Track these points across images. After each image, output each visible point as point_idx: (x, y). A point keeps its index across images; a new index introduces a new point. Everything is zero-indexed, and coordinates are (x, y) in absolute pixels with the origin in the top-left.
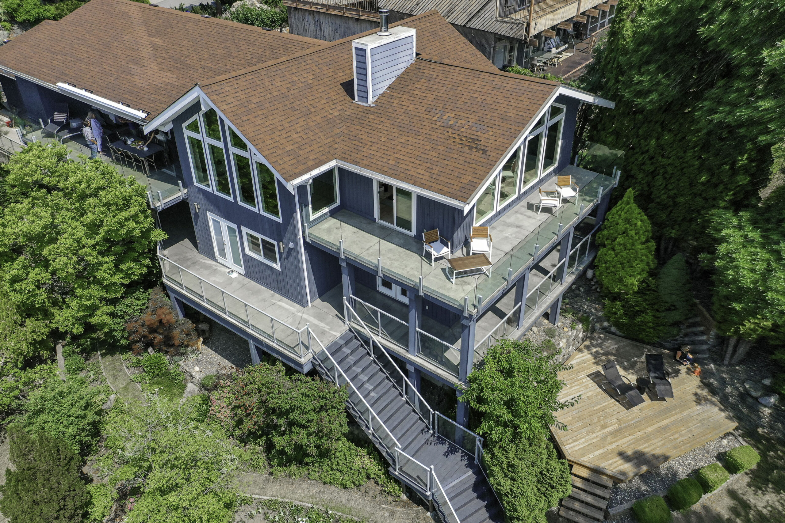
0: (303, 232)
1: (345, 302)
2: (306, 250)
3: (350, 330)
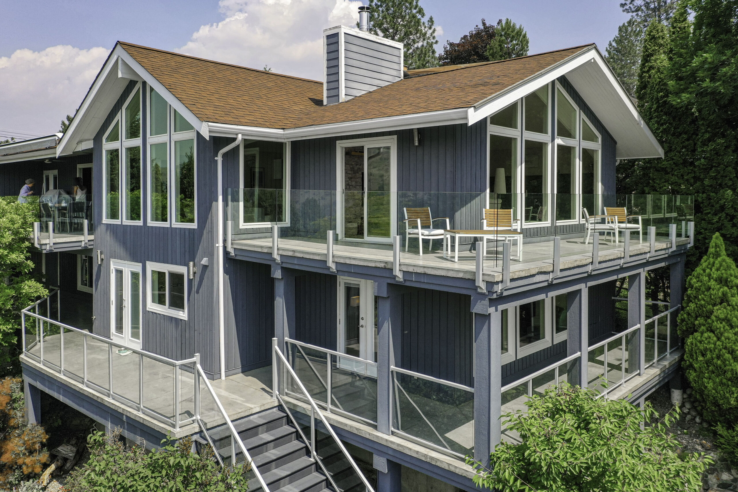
1: (276, 347)
2: (226, 271)
3: (280, 407)
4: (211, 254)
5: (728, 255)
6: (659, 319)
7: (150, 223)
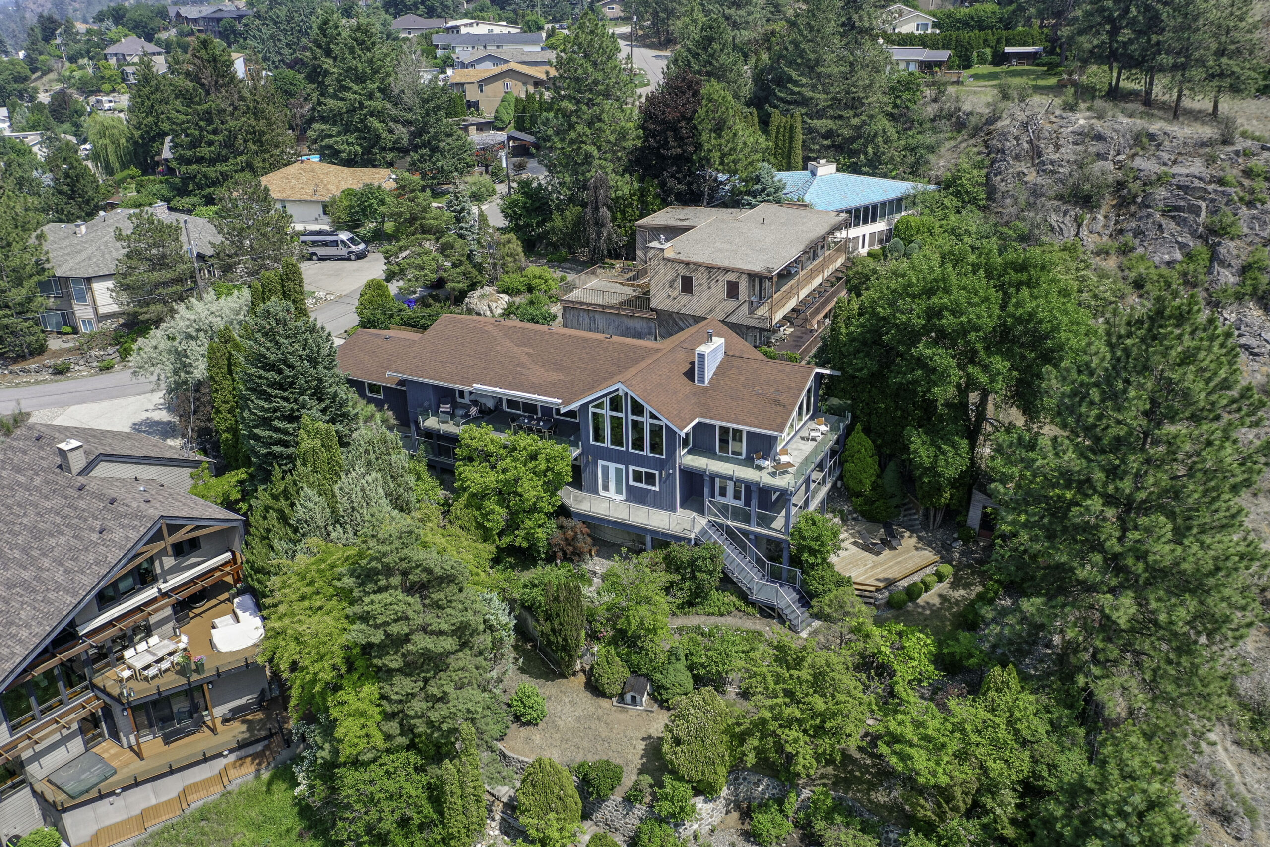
0: (680, 464)
1: (706, 501)
2: (679, 475)
3: (709, 521)
4: (674, 469)
7: (630, 450)
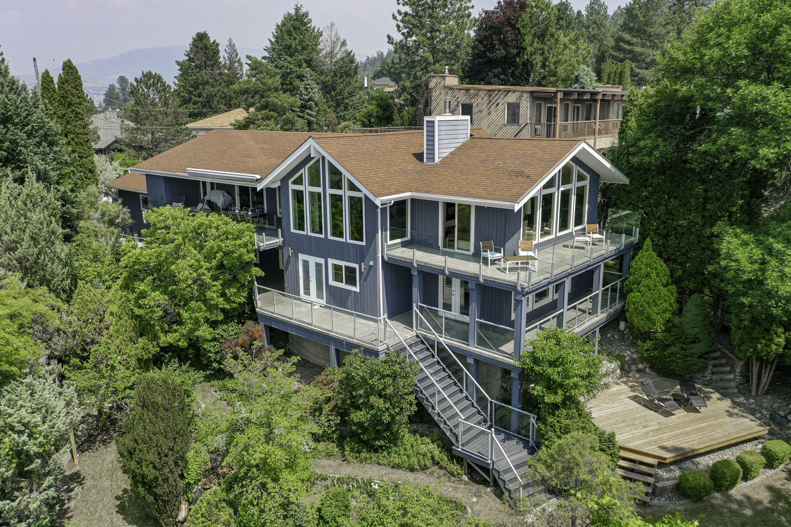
0: (382, 252)
1: (415, 308)
2: (382, 269)
3: (417, 336)
4: (375, 260)
5: (653, 250)
6: (612, 286)
7: (330, 237)
